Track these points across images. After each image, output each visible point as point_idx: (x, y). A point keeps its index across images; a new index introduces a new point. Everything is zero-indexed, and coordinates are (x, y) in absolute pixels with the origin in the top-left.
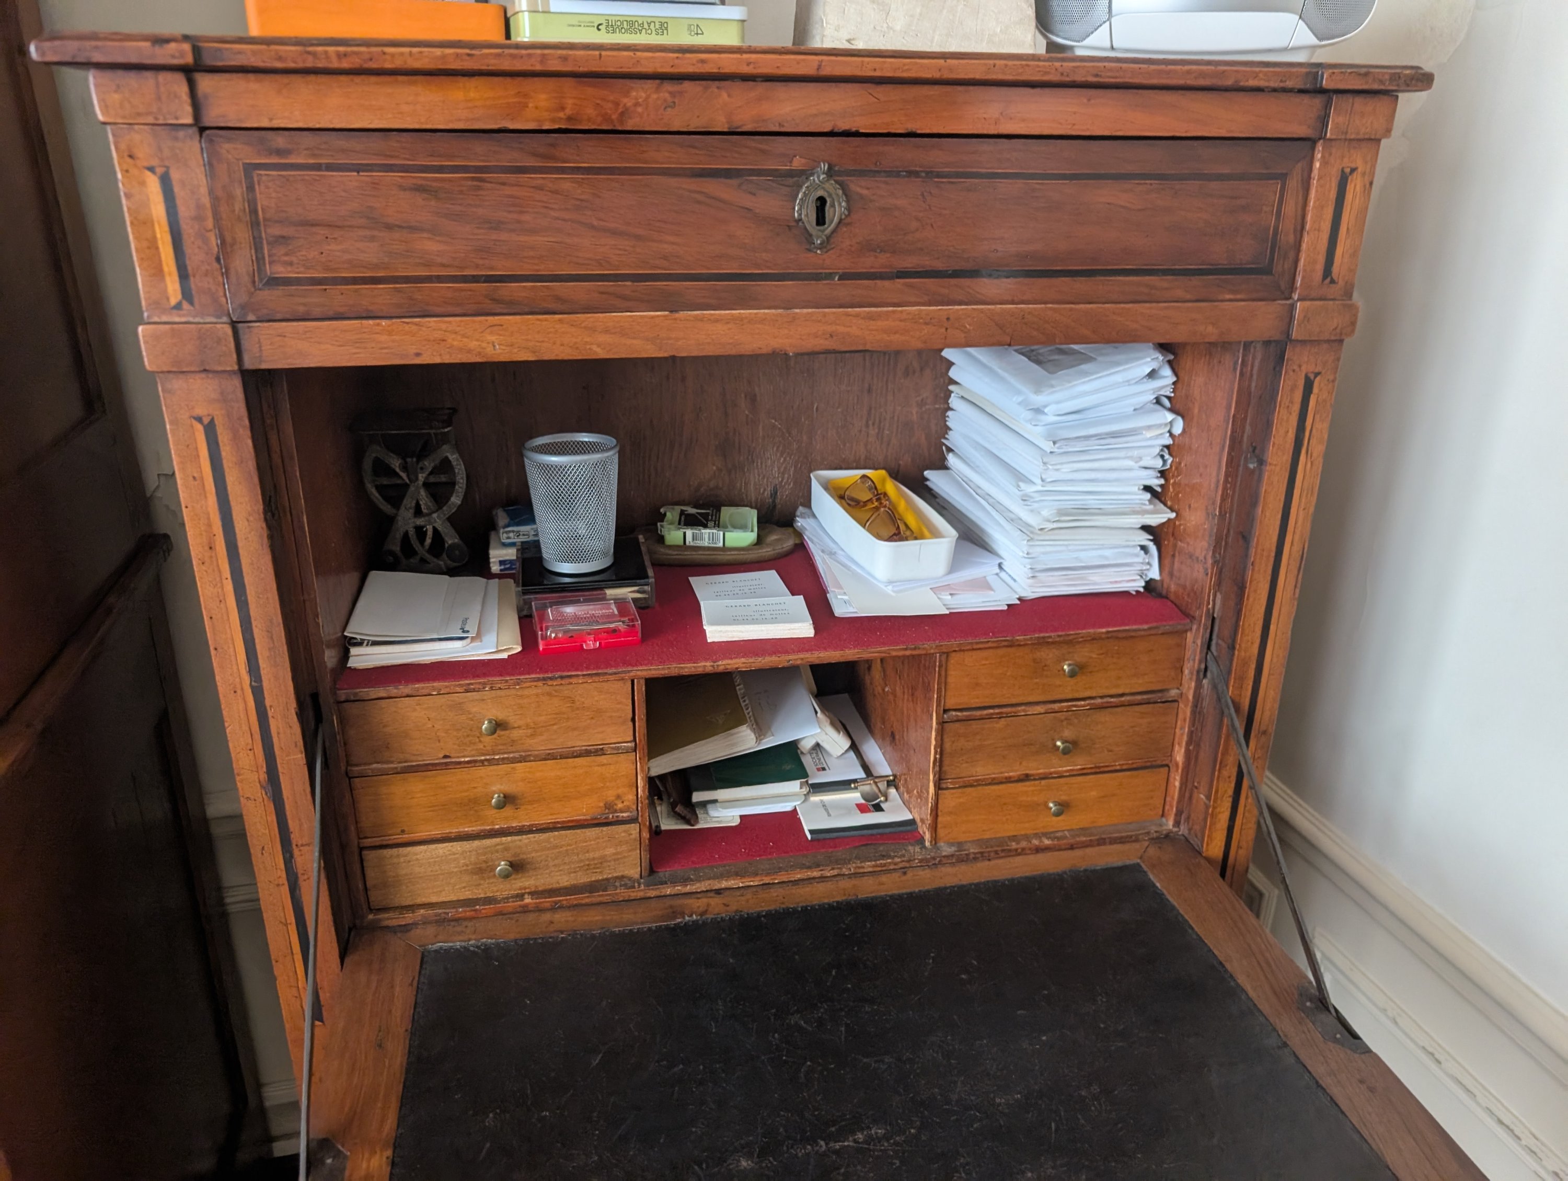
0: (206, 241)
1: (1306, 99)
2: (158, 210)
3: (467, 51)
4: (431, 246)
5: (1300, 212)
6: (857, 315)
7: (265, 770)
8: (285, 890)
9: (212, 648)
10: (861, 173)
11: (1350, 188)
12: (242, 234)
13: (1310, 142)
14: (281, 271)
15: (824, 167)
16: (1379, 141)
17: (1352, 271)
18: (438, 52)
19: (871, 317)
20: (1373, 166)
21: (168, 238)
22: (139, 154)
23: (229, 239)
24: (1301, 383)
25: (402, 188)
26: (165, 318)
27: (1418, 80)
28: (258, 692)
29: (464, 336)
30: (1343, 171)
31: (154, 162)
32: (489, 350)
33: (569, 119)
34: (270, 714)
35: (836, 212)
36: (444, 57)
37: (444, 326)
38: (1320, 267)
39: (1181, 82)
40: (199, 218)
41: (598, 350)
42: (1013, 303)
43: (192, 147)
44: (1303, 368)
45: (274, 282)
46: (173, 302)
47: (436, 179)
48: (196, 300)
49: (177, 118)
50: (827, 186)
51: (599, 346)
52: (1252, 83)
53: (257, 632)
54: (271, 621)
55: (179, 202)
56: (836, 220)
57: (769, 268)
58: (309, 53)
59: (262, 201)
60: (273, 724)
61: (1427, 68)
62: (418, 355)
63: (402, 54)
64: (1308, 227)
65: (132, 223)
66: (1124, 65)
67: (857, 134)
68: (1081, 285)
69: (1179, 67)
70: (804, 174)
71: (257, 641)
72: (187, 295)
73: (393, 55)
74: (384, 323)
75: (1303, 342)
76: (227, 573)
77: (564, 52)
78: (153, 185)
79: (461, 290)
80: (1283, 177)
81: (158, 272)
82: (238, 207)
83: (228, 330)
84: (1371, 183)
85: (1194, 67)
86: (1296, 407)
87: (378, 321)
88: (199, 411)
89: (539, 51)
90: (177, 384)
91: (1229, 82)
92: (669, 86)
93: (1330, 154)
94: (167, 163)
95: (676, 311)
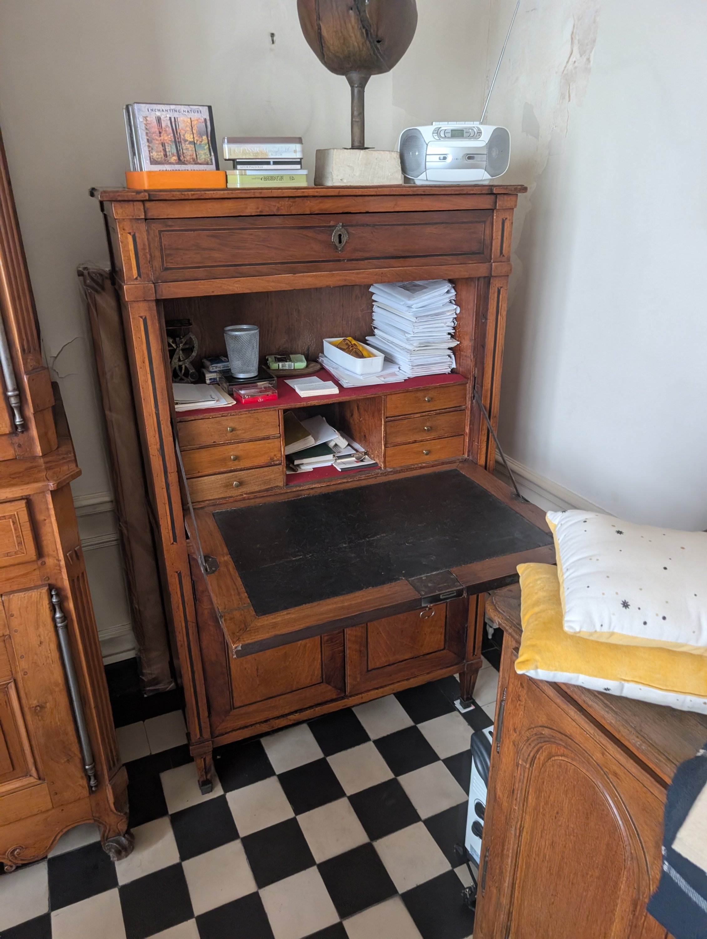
0: (146, 257)
1: (489, 196)
2: (131, 247)
3: (231, 192)
4: (216, 255)
5: (491, 233)
6: (353, 273)
7: (159, 444)
8: (165, 490)
9: (143, 399)
10: (352, 226)
11: (506, 224)
12: (157, 254)
13: (493, 210)
14: (170, 266)
15: (341, 224)
16: (513, 209)
17: (509, 252)
18: (222, 192)
19: (358, 273)
20: (512, 218)
21: (134, 256)
22: (126, 228)
23: (153, 255)
24: (496, 290)
25: (208, 236)
26: (132, 283)
27: (523, 189)
28: (158, 415)
29: (227, 285)
30: (503, 219)
31: (130, 231)
32: (236, 289)
33: (261, 212)
34: (162, 422)
35: (344, 239)
36: (224, 193)
37: (221, 282)
38: (499, 251)
39: (450, 193)
40: (144, 249)
41: (271, 288)
42: (402, 267)
43: (143, 226)
44: (497, 285)
45: (167, 269)
46: (135, 277)
47: (218, 233)
48: (142, 276)
49: (139, 216)
50: (342, 230)
51: (271, 286)
52: (472, 192)
53: (158, 392)
54: (162, 389)
55: (138, 243)
56: (345, 241)
57: (324, 258)
58: (182, 194)
59: (164, 243)
60: (162, 426)
61: (526, 185)
62: (213, 292)
63: (211, 193)
64: (494, 238)
65: (123, 252)
66: (432, 188)
67: (350, 213)
68: (424, 260)
69: (449, 188)
70: (335, 226)
71: (158, 396)
72: (139, 274)
73: (208, 194)
74: (202, 281)
75: (495, 277)
76: (149, 371)
77: (260, 191)
78: (130, 238)
79: (227, 269)
80: (485, 222)
81: (130, 268)
82: (156, 244)
83: (153, 285)
84: (512, 223)
85: (454, 188)
86: (496, 299)
87: (200, 281)
88: (142, 314)
89: (252, 191)
90: (135, 305)
91: (465, 192)
92: (292, 200)
93: (498, 214)
94: (135, 231)
95: (295, 274)
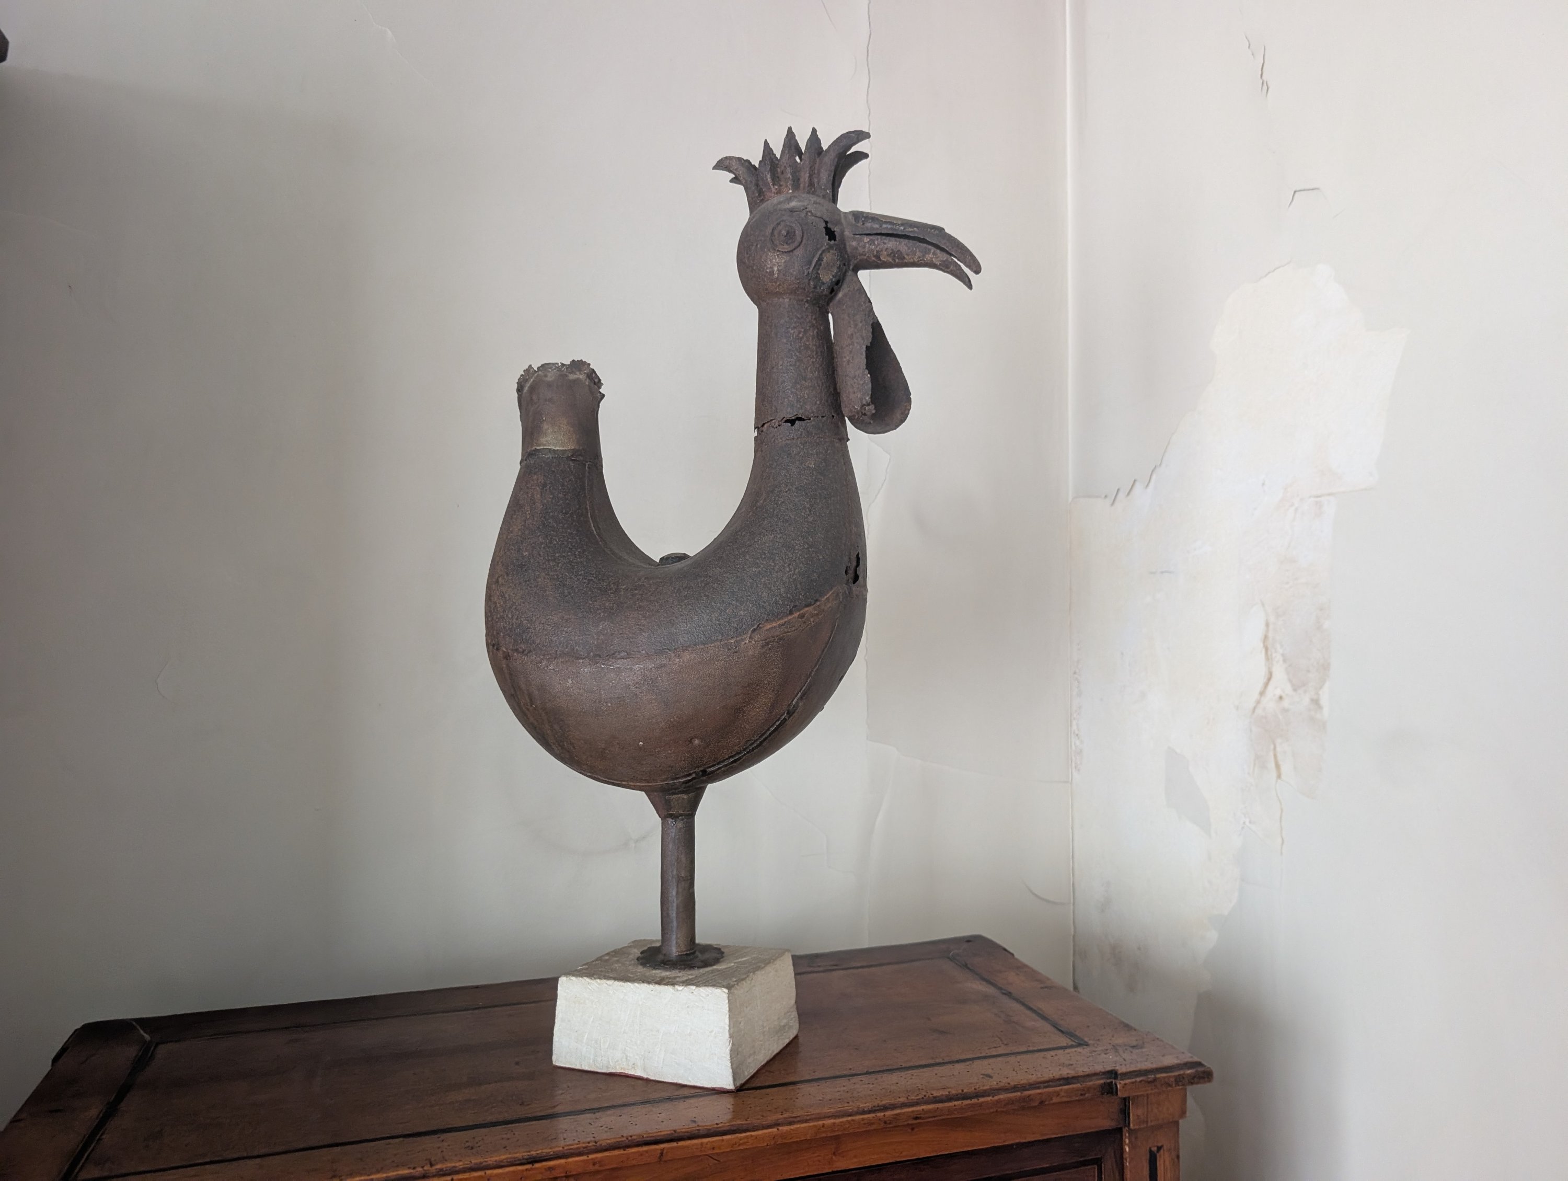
11: (1160, 1163)
13: (1120, 1132)
20: (1177, 1142)
30: (1151, 1151)
80: (1098, 1162)
84: (1178, 1157)
93: (1136, 1138)
